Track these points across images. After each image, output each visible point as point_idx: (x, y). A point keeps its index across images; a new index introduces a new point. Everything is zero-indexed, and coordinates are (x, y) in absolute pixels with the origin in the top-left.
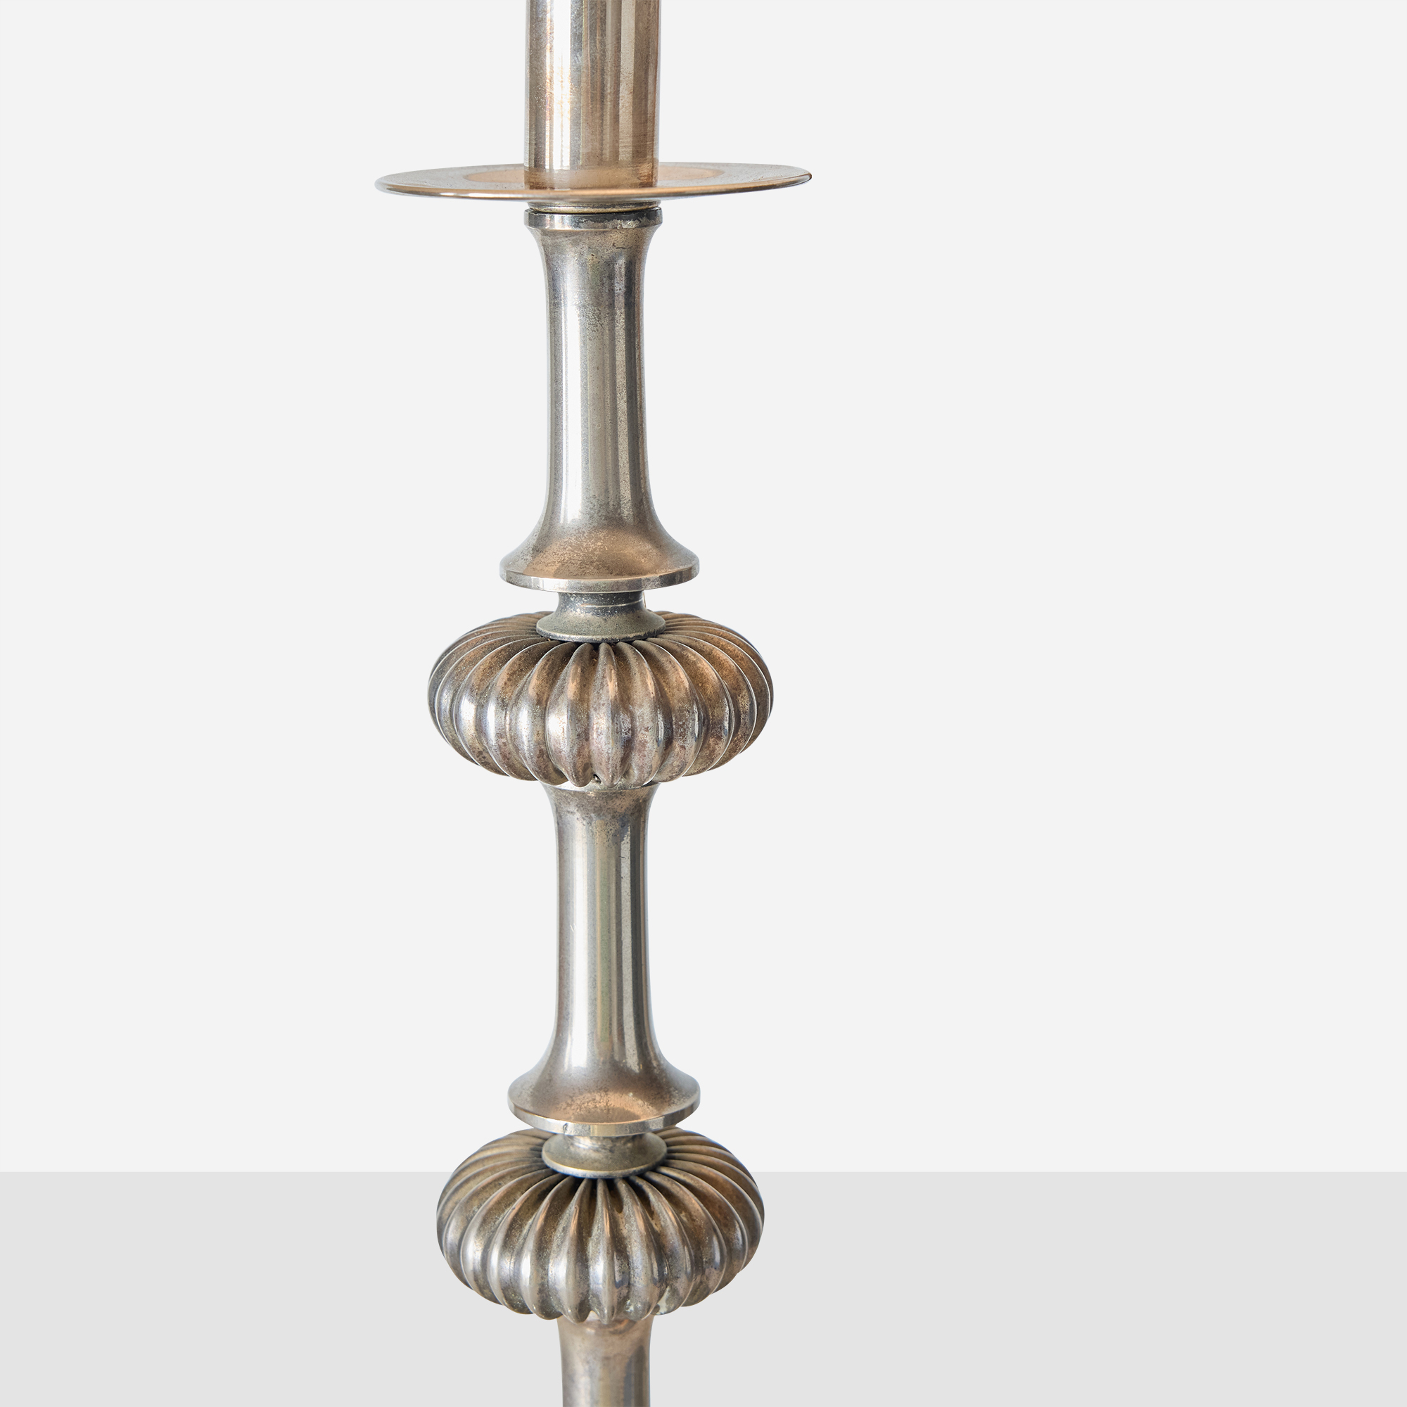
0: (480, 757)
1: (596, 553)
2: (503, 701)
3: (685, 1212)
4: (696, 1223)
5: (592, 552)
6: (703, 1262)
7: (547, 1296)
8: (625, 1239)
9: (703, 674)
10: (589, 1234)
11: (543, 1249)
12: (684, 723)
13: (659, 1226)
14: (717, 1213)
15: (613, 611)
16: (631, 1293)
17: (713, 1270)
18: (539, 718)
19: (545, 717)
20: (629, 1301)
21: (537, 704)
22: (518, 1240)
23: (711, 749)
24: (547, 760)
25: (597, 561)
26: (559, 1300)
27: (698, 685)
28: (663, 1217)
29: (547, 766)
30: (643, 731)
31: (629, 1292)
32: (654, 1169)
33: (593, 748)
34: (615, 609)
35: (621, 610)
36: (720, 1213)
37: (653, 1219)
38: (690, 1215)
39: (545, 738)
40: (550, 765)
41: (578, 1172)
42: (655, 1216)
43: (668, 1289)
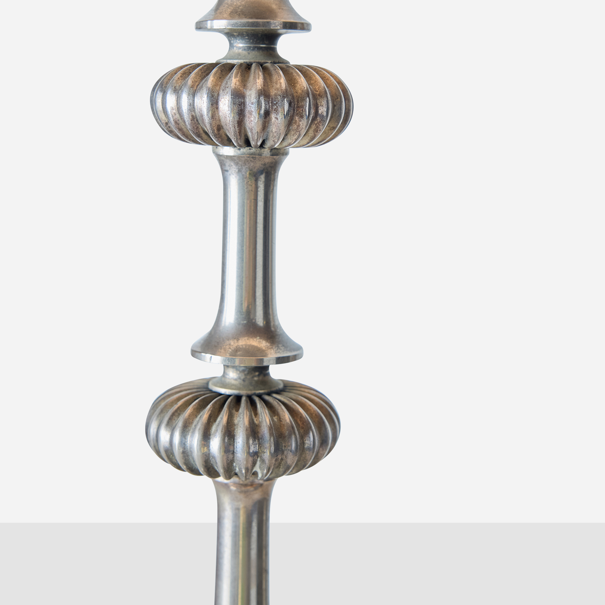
0: (167, 127)
1: (240, 8)
2: (175, 87)
3: (277, 416)
4: (282, 423)
5: (238, 7)
6: (282, 446)
7: (187, 456)
8: (235, 425)
9: (295, 79)
10: (215, 421)
11: (187, 426)
12: (277, 103)
13: (258, 421)
14: (298, 420)
15: (254, 48)
16: (235, 458)
17: (289, 452)
18: (192, 96)
19: (195, 94)
20: (234, 464)
21: (191, 87)
22: (176, 422)
23: (297, 124)
24: (197, 122)
25: (240, 11)
26: (193, 458)
27: (291, 84)
28: (262, 416)
29: (198, 127)
30: (250, 105)
31: (233, 457)
32: (269, 394)
33: (221, 114)
34: (255, 47)
35: (260, 49)
36: (300, 421)
37: (256, 417)
38: (280, 420)
39: (194, 108)
40: (200, 127)
41: (223, 391)
42: (258, 416)
43: (259, 459)
